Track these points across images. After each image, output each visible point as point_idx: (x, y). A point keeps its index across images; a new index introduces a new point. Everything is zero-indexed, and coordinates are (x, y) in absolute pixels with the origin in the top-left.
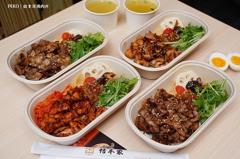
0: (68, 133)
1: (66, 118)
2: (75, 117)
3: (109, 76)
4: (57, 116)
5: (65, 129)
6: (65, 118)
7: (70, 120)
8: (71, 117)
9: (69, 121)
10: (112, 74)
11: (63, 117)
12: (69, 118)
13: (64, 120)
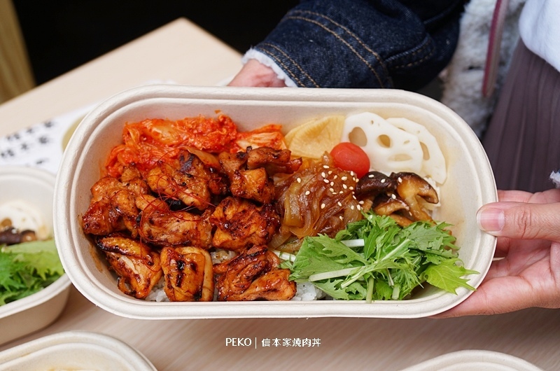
0: (136, 272)
1: (166, 228)
2: (194, 242)
3: (410, 191)
4: (143, 203)
5: (136, 257)
6: (160, 224)
7: (172, 238)
8: (184, 234)
9: (166, 241)
10: (425, 190)
11: (155, 219)
12: (171, 233)
13: (154, 230)
